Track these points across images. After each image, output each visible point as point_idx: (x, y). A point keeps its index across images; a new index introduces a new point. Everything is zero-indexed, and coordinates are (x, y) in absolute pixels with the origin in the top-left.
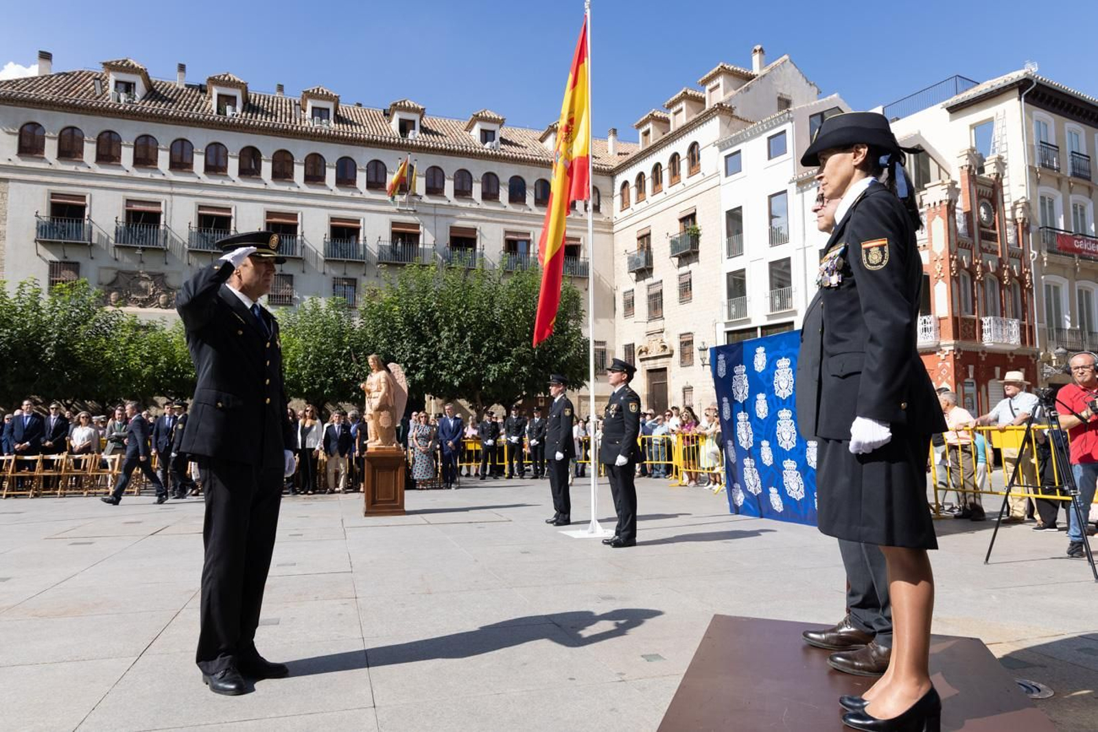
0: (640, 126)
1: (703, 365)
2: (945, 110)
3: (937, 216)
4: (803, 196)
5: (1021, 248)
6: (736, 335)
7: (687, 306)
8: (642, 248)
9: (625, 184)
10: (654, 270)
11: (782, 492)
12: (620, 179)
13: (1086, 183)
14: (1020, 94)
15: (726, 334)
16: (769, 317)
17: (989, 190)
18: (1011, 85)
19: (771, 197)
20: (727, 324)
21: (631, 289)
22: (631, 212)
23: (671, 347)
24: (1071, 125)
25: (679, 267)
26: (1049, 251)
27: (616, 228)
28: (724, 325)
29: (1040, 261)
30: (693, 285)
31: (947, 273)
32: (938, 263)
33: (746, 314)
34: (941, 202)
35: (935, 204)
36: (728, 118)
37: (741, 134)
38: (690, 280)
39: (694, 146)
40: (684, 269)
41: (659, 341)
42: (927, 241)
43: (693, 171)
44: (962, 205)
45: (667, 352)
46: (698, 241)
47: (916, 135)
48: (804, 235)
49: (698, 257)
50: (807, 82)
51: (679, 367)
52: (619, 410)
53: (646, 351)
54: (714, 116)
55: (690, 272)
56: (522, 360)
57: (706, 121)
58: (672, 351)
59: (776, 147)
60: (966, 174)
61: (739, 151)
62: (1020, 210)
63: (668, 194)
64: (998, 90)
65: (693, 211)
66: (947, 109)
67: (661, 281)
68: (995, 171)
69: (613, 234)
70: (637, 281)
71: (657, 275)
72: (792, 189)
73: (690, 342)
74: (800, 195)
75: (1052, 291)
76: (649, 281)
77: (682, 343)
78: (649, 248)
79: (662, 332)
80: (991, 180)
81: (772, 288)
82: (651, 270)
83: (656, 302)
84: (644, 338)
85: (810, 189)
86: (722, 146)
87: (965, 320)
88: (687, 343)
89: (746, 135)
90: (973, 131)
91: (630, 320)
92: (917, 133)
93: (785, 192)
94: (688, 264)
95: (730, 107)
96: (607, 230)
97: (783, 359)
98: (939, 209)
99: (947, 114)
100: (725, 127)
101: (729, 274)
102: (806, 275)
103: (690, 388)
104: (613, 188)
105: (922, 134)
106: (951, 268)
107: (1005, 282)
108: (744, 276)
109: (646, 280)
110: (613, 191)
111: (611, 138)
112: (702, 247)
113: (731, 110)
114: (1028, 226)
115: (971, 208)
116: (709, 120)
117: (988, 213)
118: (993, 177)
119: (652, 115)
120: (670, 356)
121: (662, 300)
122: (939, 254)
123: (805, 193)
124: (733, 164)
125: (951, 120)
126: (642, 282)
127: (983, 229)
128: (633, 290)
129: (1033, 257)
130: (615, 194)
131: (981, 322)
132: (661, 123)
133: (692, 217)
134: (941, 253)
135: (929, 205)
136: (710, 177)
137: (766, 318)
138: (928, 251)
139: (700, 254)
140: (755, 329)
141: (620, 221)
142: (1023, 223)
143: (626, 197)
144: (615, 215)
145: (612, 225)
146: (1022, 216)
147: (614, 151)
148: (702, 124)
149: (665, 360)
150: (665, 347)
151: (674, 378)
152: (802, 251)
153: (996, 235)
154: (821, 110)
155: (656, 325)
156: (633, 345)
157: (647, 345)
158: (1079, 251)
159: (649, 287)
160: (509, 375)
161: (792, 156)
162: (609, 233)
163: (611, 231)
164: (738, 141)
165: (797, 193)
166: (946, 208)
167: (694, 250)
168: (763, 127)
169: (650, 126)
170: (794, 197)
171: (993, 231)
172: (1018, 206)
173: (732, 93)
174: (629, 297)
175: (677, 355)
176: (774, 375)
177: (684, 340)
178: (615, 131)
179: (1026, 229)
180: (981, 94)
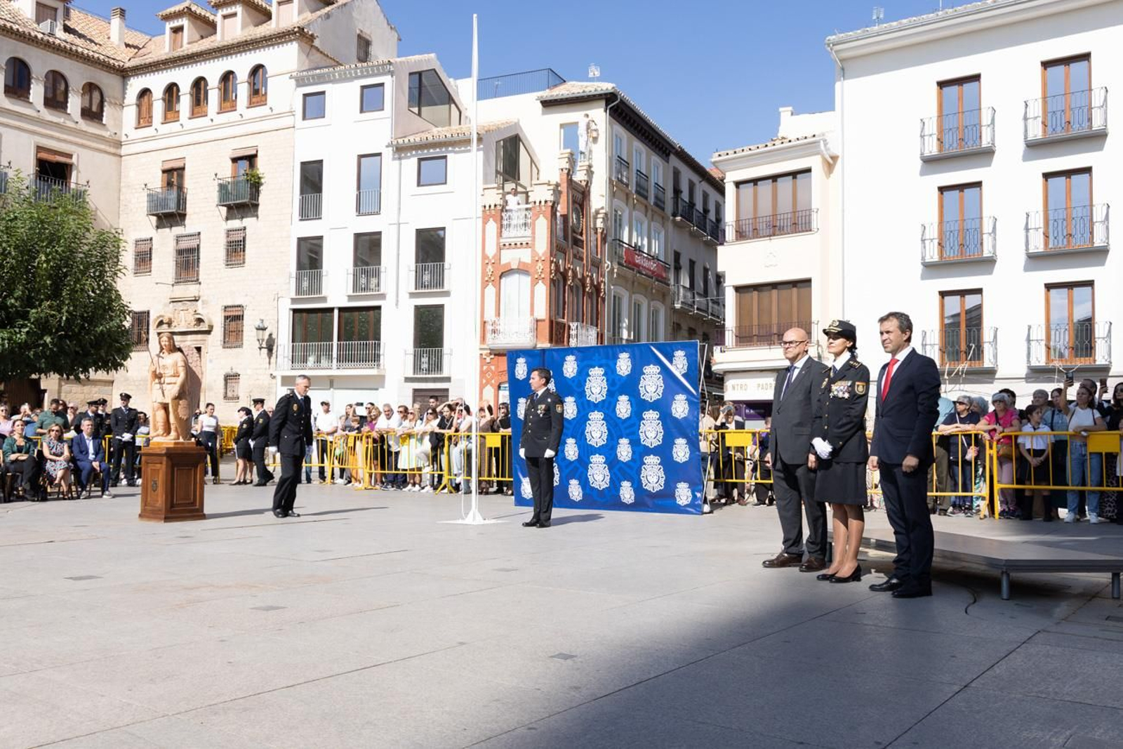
0: (168, 18)
1: (260, 348)
2: (539, 102)
3: (541, 215)
4: (401, 164)
5: (599, 256)
6: (304, 314)
7: (236, 271)
8: (170, 184)
9: (145, 92)
10: (187, 217)
11: (585, 483)
12: (136, 85)
13: (645, 202)
14: (607, 106)
15: (291, 312)
16: (350, 298)
17: (580, 196)
18: (600, 95)
19: (361, 157)
20: (294, 301)
21: (149, 237)
22: (154, 133)
23: (210, 321)
24: (638, 145)
25: (227, 219)
26: (620, 264)
27: (124, 150)
28: (290, 301)
29: (611, 272)
30: (247, 246)
31: (546, 275)
32: (540, 264)
33: (320, 291)
34: (546, 202)
35: (540, 202)
36: (307, 47)
37: (327, 73)
38: (244, 238)
39: (257, 70)
40: (235, 224)
41: (191, 311)
42: (530, 239)
43: (254, 100)
44: (561, 209)
45: (204, 327)
46: (258, 192)
47: (516, 123)
48: (400, 209)
49: (257, 211)
50: (388, 24)
51: (221, 347)
52: (547, 410)
53: (169, 324)
54: (291, 41)
55: (245, 228)
56: (44, 326)
57: (279, 44)
58: (211, 327)
59: (370, 99)
60: (565, 176)
61: (323, 93)
62: (601, 220)
63: (214, 123)
64: (589, 96)
65: (254, 152)
66: (542, 102)
67: (199, 233)
68: (586, 178)
69: (121, 156)
70: (158, 227)
71: (191, 225)
72: (388, 154)
73: (239, 318)
74: (397, 162)
75: (617, 300)
76: (178, 230)
77: (226, 318)
78: (181, 188)
79: (197, 301)
80: (582, 186)
81: (356, 265)
82: (183, 216)
83: (188, 261)
84: (165, 305)
85: (409, 157)
86: (300, 82)
87: (558, 323)
88: (234, 318)
89: (334, 76)
90: (562, 130)
91: (144, 280)
92: (516, 121)
93: (379, 154)
94: (242, 218)
95: (312, 35)
96: (112, 150)
97: (597, 368)
98: (543, 208)
99: (540, 105)
100: (304, 57)
101: (300, 240)
102: (398, 255)
103: (236, 376)
104: (124, 93)
105: (521, 124)
106: (551, 270)
107: (587, 290)
108: (320, 246)
109: (173, 228)
110: (124, 98)
111: (116, 21)
112: (263, 199)
113: (312, 38)
114: (606, 235)
115: (568, 211)
116: (282, 43)
117: (578, 219)
118: (584, 184)
119: (189, 9)
120: (208, 332)
121: (198, 259)
122: (540, 255)
123: (403, 161)
124: (313, 106)
125: (544, 113)
126: (167, 230)
127: (575, 235)
128: (151, 239)
129: (608, 267)
130: (126, 102)
131: (569, 327)
132: (199, 22)
133: (251, 159)
134: (543, 254)
135: (535, 202)
136: (280, 115)
137: (347, 298)
138: (530, 250)
139: (260, 208)
140: (331, 310)
141: (134, 142)
142: (602, 233)
143: (144, 108)
144: (124, 132)
145: (119, 144)
146: (602, 226)
147: (120, 39)
148: (272, 45)
149: (199, 337)
150: (200, 321)
151: (211, 361)
152: (396, 226)
153: (583, 241)
154: (420, 70)
155: (190, 290)
156: (148, 312)
157: (171, 316)
158: (638, 266)
159: (178, 238)
160: (25, 346)
161: (389, 115)
162: (114, 154)
163: (118, 151)
164: (322, 80)
165: (394, 159)
166: (550, 208)
167: (254, 202)
168: (356, 73)
169: (184, 22)
170: (389, 165)
171: (579, 237)
172: (599, 216)
173: (308, 16)
174: (144, 248)
175: (218, 332)
176: (586, 382)
177: (229, 314)
178: (122, 13)
179: (604, 240)
180: (574, 96)
